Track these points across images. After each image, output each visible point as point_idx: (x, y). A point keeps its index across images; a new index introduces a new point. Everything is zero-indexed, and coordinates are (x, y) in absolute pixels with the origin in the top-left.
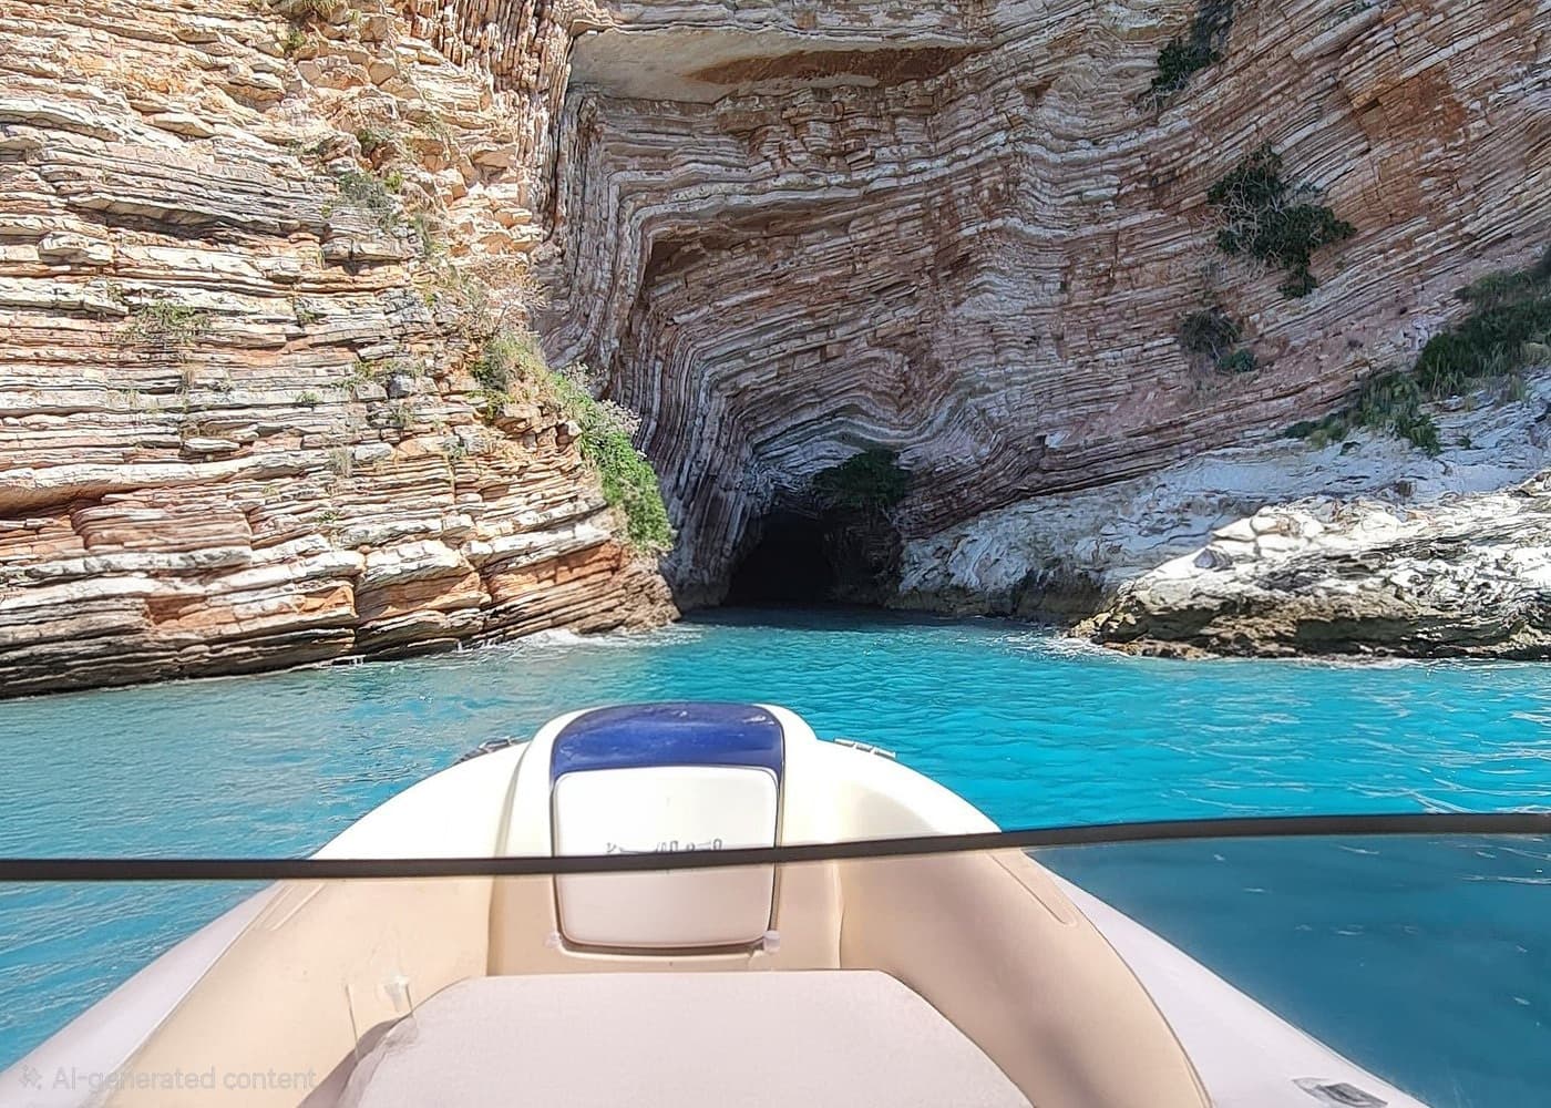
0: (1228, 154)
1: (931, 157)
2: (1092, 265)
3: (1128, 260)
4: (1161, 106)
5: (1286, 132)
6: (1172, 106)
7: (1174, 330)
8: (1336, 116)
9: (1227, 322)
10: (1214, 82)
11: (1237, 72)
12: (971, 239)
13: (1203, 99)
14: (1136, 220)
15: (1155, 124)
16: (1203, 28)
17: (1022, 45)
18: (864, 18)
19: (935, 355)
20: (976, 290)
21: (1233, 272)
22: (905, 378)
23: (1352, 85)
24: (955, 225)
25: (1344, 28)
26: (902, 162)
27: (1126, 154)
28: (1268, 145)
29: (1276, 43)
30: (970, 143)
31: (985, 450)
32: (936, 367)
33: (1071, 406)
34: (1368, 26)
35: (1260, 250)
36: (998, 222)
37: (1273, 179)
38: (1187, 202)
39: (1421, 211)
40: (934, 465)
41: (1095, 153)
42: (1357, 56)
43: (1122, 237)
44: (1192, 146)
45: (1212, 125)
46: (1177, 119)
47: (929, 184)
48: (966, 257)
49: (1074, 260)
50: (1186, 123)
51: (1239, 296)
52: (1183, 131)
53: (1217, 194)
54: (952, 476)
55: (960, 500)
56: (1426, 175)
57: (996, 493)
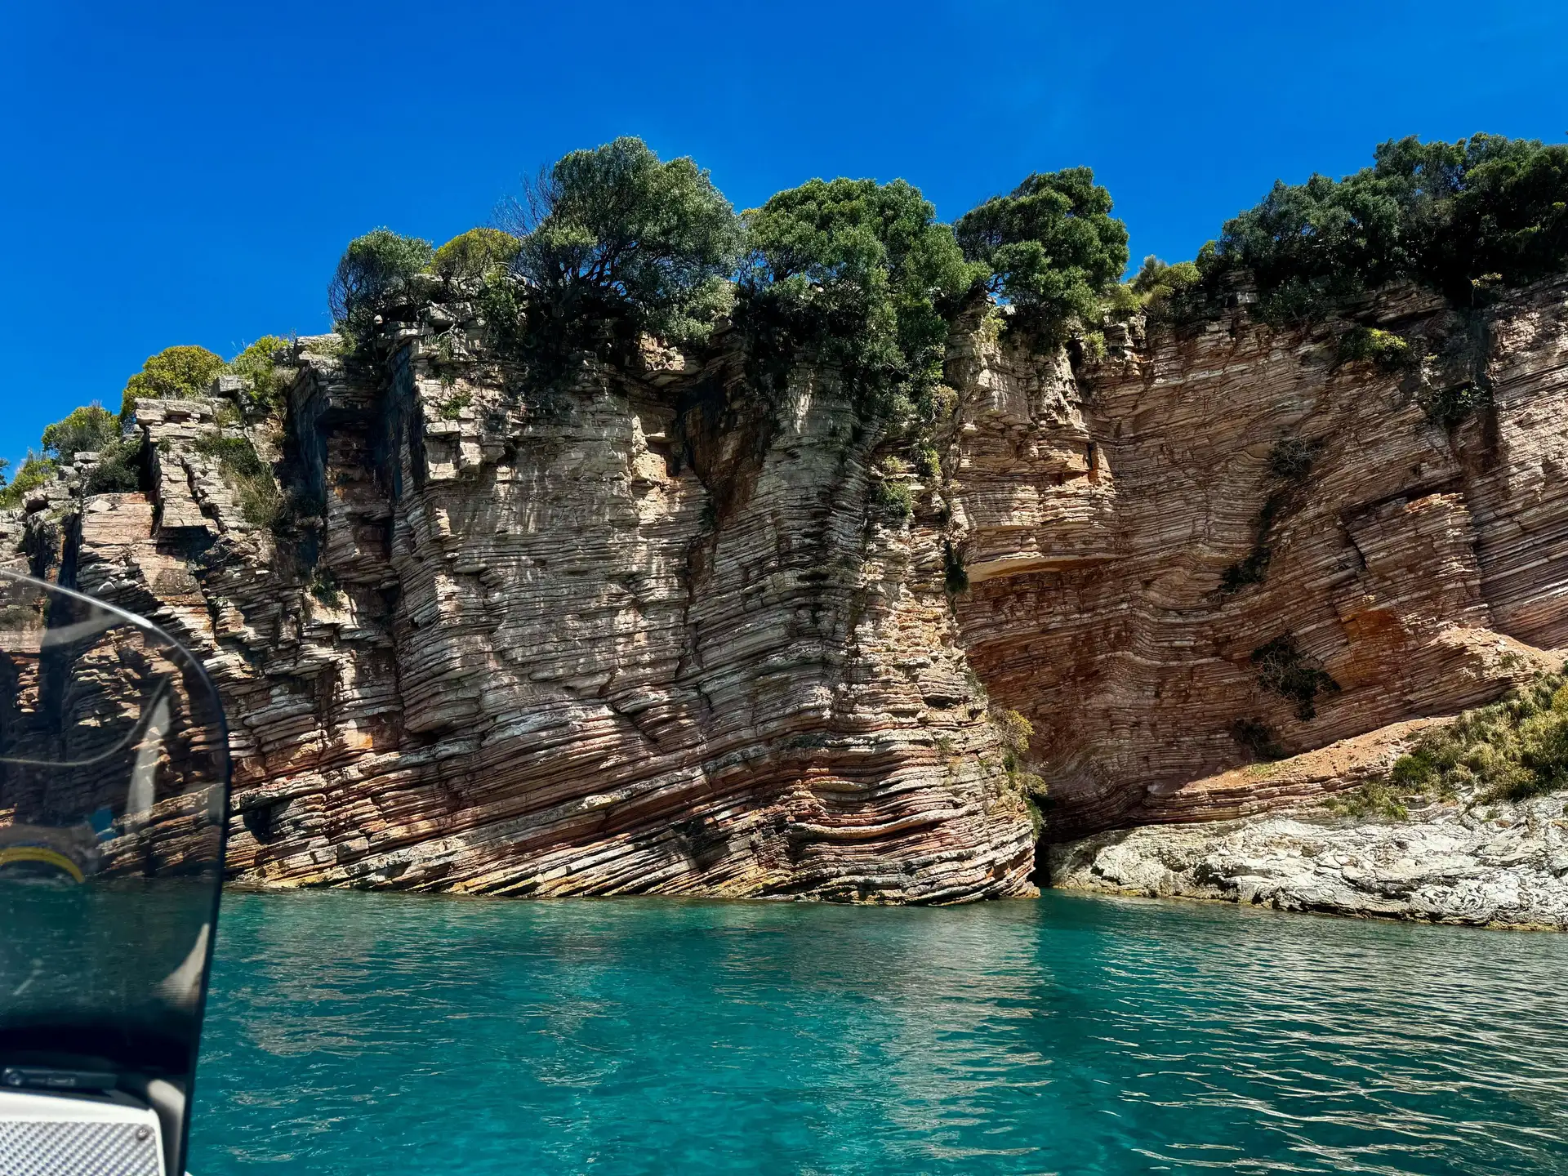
0: (1264, 632)
1: (1081, 612)
2: (1176, 684)
3: (1200, 684)
4: (1223, 600)
5: (1300, 626)
6: (1230, 601)
7: (1227, 729)
8: (1328, 622)
9: (1263, 729)
10: (1257, 592)
11: (1271, 589)
12: (1102, 662)
13: (1250, 600)
14: (1204, 661)
15: (1219, 609)
16: (1252, 563)
17: (1145, 558)
18: (1071, 545)
19: (1072, 728)
20: (1102, 691)
21: (1265, 701)
22: (1051, 740)
23: (1342, 609)
24: (1093, 652)
25: (1335, 577)
26: (1065, 614)
27: (1202, 624)
28: (1288, 632)
29: (1295, 578)
30: (1105, 607)
31: (1103, 790)
32: (1072, 735)
33: (1162, 768)
34: (1348, 578)
35: (1286, 688)
36: (1119, 653)
37: (1292, 651)
38: (1236, 656)
39: (1380, 683)
40: (1067, 797)
41: (1179, 620)
42: (1343, 594)
43: (1197, 670)
44: (1242, 625)
45: (1254, 614)
46: (1234, 608)
47: (1078, 627)
48: (1097, 671)
49: (1165, 680)
50: (1238, 612)
51: (1270, 714)
52: (1237, 616)
53: (1258, 655)
54: (1081, 804)
55: (1084, 820)
56: (1382, 663)
57: (1111, 818)
